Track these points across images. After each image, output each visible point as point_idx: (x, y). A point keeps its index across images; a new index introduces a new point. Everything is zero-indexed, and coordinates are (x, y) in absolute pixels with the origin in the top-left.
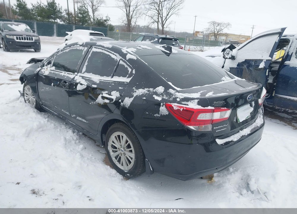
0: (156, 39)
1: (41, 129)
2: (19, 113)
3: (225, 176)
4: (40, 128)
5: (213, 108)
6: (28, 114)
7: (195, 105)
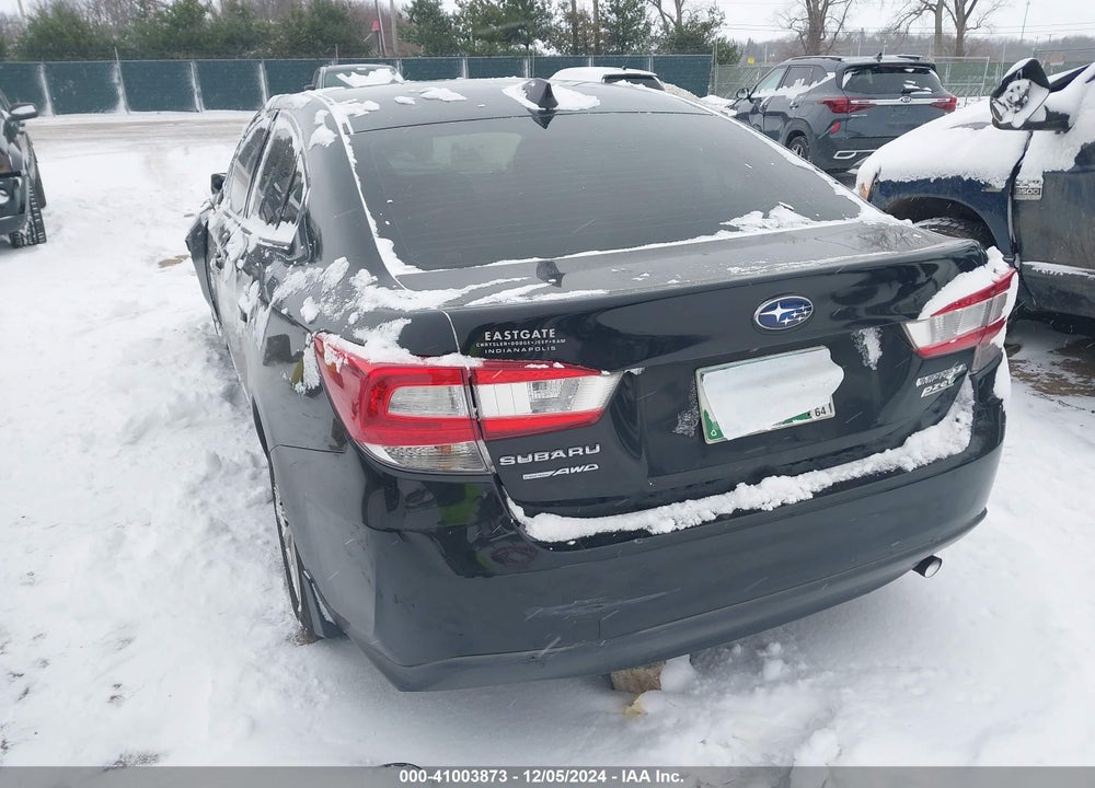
0: (832, 75)
1: (185, 421)
2: (158, 364)
3: (715, 693)
4: (184, 415)
5: (472, 363)
6: (186, 365)
7: (386, 343)
